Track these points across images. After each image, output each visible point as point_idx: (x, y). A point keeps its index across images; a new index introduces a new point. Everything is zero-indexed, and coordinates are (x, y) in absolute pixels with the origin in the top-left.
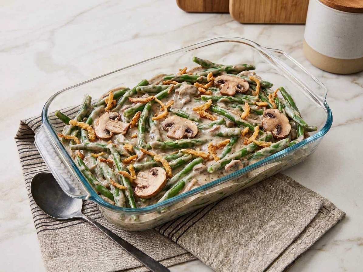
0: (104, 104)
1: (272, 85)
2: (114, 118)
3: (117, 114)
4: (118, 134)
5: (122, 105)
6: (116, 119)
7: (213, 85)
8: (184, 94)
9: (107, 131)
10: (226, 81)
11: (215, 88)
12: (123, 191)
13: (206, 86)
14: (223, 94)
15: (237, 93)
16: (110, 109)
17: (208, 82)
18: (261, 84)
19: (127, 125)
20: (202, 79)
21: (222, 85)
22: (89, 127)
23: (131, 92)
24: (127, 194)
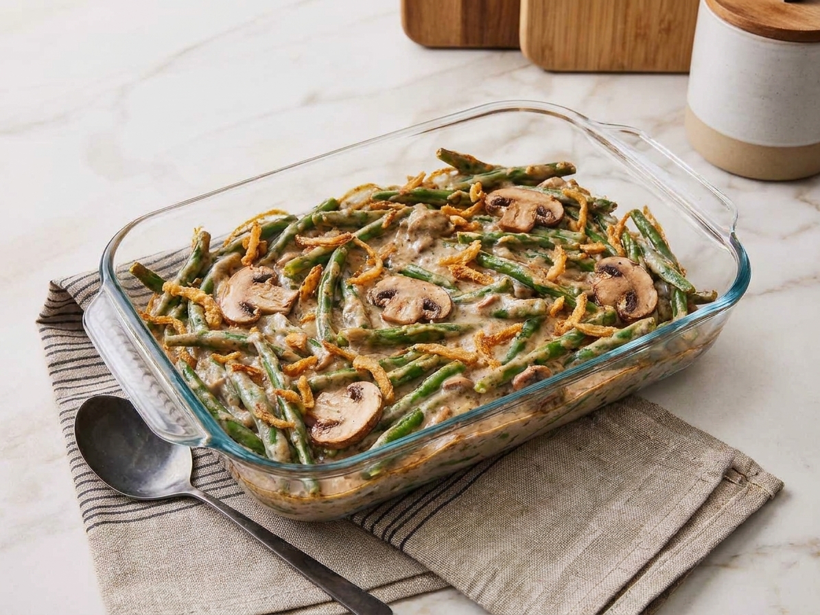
0: (240, 249)
1: (615, 206)
2: (261, 280)
3: (268, 271)
4: (272, 313)
5: (280, 252)
6: (267, 282)
7: (483, 209)
8: (418, 231)
9: (249, 308)
10: (510, 200)
11: (487, 217)
12: (286, 432)
13: (468, 211)
14: (507, 229)
15: (536, 226)
16: (255, 261)
17: (473, 204)
18: (589, 204)
19: (293, 294)
20: (459, 197)
21: (504, 209)
22: (208, 298)
23: (299, 226)
24: (295, 438)
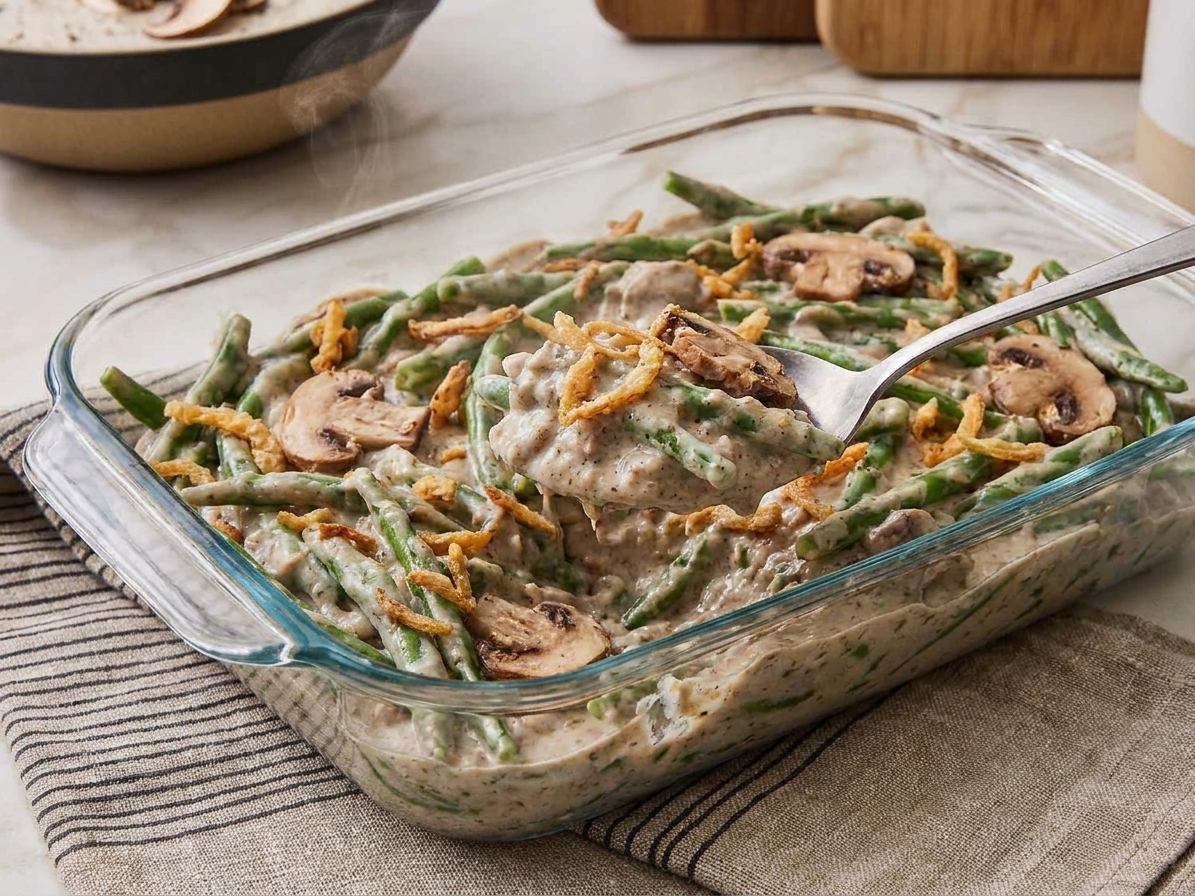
0: (308, 347)
1: (1009, 259)
2: (356, 392)
3: (368, 377)
4: (381, 446)
5: (383, 348)
6: (366, 395)
7: (758, 269)
8: (642, 300)
9: (332, 436)
10: (811, 253)
11: (769, 283)
12: (437, 640)
13: (730, 274)
14: (809, 297)
15: (864, 293)
16: (337, 364)
17: (737, 262)
18: (960, 258)
19: (417, 413)
20: (711, 251)
21: (799, 267)
22: (253, 426)
23: (415, 304)
24: (455, 653)
